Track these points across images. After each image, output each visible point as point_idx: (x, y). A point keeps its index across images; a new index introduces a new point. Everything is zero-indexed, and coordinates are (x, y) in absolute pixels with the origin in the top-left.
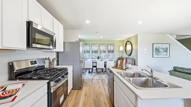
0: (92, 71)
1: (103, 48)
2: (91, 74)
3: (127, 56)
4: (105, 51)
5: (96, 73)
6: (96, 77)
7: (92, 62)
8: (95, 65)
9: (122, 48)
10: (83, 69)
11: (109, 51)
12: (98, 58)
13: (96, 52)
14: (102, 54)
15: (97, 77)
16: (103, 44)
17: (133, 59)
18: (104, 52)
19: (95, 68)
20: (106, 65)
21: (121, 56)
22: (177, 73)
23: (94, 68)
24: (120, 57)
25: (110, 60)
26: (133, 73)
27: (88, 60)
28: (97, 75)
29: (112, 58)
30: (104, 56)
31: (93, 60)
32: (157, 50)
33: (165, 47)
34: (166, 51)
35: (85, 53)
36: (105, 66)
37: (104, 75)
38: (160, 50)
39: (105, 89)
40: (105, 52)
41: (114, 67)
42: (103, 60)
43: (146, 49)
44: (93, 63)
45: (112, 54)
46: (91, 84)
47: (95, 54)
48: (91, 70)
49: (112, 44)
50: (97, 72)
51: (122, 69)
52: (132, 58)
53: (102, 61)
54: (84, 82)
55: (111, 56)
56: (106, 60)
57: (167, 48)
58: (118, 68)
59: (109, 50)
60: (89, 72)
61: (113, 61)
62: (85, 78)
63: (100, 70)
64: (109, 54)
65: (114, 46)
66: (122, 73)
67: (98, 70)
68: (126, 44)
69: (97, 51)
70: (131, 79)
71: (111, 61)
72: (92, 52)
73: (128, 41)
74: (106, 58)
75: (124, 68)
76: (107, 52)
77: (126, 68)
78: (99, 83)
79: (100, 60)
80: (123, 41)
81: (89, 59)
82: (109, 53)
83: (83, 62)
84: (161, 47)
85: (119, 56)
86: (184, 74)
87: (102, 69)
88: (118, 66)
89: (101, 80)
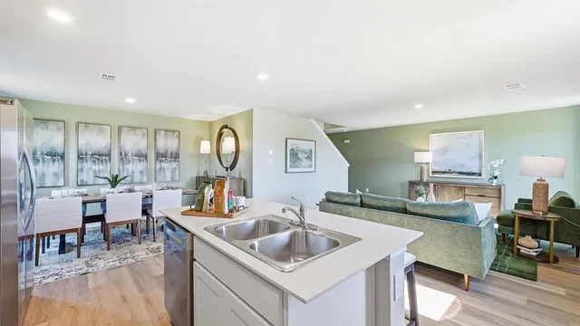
0: (81, 240)
1: (132, 142)
2: (74, 253)
3: (222, 172)
4: (144, 152)
5: (105, 245)
6: (101, 263)
7: (80, 199)
8: (94, 210)
9: (206, 147)
10: (22, 239)
11: (161, 156)
12: (114, 182)
13: (102, 156)
14: (130, 167)
15: (107, 261)
16: (134, 128)
17: (240, 179)
18: (142, 156)
19: (98, 224)
20: (151, 205)
21: (206, 172)
22: (331, 205)
23: (89, 226)
24: (202, 175)
25: (165, 185)
26: (252, 222)
27: (55, 193)
28: (109, 254)
29: (173, 180)
30: (142, 172)
31: (84, 190)
32: (294, 154)
33: (307, 149)
34: (309, 158)
35: (36, 161)
36: (145, 212)
37: (143, 245)
38: (299, 156)
39: (148, 301)
40: (146, 157)
41: (191, 210)
42: (137, 188)
43: (271, 152)
44: (84, 203)
45: (175, 164)
46: (73, 298)
47: (96, 167)
48: (71, 238)
49: (174, 131)
50: (106, 238)
51: (219, 214)
52: (237, 176)
53: (130, 191)
54: (27, 303)
55: (168, 174)
56: (149, 187)
57: (311, 151)
58: (206, 212)
59: (161, 151)
60: (63, 248)
61: (177, 188)
62: (37, 278)
63: (123, 228)
64: (163, 164)
65: (179, 137)
66: (224, 228)
67: (113, 232)
68: (220, 135)
69: (106, 151)
70: (256, 242)
71: (170, 191)
72: (79, 158)
73: (227, 127)
74: (148, 182)
75: (226, 211)
76: (152, 157)
77: (231, 211)
78: (119, 283)
79: (119, 188)
80: (211, 124)
81: (64, 191)
82: (161, 161)
83: (27, 203)
84: (301, 148)
85: (198, 172)
86: (342, 207)
87: (133, 226)
88: (206, 206)
89: (130, 267)
